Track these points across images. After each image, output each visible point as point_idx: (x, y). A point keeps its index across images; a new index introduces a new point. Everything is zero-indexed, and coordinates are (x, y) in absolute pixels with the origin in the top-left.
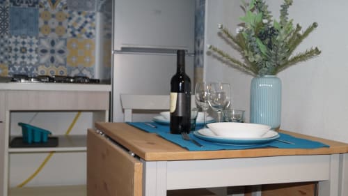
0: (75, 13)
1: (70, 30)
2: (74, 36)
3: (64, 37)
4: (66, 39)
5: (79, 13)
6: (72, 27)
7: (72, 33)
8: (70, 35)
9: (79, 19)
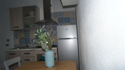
0: (54, 31)
1: (53, 35)
2: (54, 36)
3: (52, 36)
4: (52, 37)
5: (55, 31)
6: (54, 34)
7: (54, 35)
8: (53, 36)
9: (55, 32)
